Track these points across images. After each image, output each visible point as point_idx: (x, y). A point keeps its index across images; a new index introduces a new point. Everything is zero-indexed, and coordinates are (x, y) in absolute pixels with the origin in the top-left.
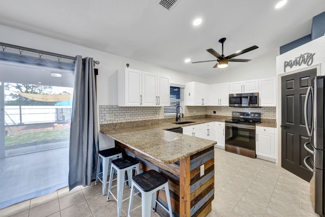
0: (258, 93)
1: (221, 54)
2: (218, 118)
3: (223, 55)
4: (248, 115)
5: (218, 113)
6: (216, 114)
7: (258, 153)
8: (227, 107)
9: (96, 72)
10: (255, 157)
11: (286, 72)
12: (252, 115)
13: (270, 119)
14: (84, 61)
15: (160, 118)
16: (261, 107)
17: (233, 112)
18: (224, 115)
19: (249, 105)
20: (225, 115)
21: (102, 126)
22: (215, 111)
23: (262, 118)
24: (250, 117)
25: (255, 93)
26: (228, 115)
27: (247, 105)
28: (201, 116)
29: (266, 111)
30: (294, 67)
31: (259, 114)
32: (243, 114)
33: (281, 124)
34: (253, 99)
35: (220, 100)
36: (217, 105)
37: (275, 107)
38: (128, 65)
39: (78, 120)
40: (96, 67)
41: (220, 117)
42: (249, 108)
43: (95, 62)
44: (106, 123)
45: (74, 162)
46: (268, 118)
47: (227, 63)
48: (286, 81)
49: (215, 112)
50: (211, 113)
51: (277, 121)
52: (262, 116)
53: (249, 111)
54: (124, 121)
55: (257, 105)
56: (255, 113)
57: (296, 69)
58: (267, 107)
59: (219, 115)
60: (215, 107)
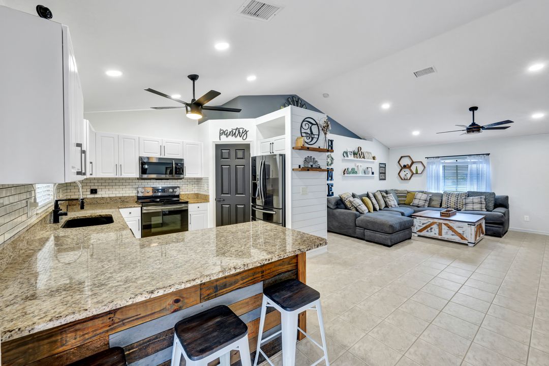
0: (183, 160)
2: (103, 201)
5: (102, 193)
6: (96, 196)
8: (129, 179)
11: (221, 140)
12: (170, 191)
13: (188, 194)
18: (118, 195)
20: (121, 195)
22: (96, 188)
24: (166, 194)
26: (127, 195)
29: (184, 183)
30: (230, 137)
31: (176, 188)
33: (215, 197)
35: (118, 167)
36: (112, 175)
41: (109, 199)
46: (186, 193)
48: (220, 149)
49: (94, 191)
55: (182, 176)
56: (173, 188)
57: (231, 140)
59: (107, 196)
60: (102, 179)
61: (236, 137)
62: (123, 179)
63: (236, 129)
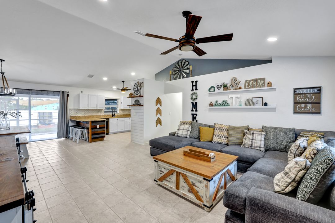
9: (68, 95)
14: (63, 92)
15: (101, 115)
21: (70, 117)
38: (82, 92)
39: (61, 114)
40: (68, 94)
43: (67, 92)
44: (72, 116)
45: (59, 129)
54: (81, 115)
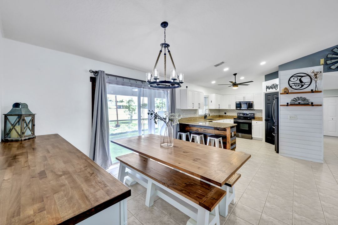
0: (253, 102)
1: (234, 82)
2: (227, 117)
3: (235, 82)
4: (247, 114)
5: (228, 114)
6: (226, 115)
7: (253, 136)
8: (233, 110)
10: (252, 138)
12: (250, 115)
13: (259, 117)
16: (255, 110)
17: (238, 113)
19: (248, 109)
20: (233, 115)
23: (255, 116)
24: (248, 116)
25: (251, 102)
26: (235, 115)
27: (246, 109)
28: (217, 116)
29: (258, 112)
30: (270, 89)
31: (254, 114)
32: (244, 114)
33: (265, 119)
34: (250, 105)
35: (230, 106)
36: (228, 108)
37: (262, 110)
38: (187, 87)
42: (248, 111)
47: (238, 86)
48: (267, 96)
49: (225, 113)
50: (223, 114)
51: (263, 117)
52: (255, 115)
53: (247, 112)
55: (252, 109)
56: (251, 114)
57: (271, 91)
58: (258, 110)
59: (229, 115)
60: (226, 109)
61: (273, 89)
62: (231, 110)
63: (273, 85)
